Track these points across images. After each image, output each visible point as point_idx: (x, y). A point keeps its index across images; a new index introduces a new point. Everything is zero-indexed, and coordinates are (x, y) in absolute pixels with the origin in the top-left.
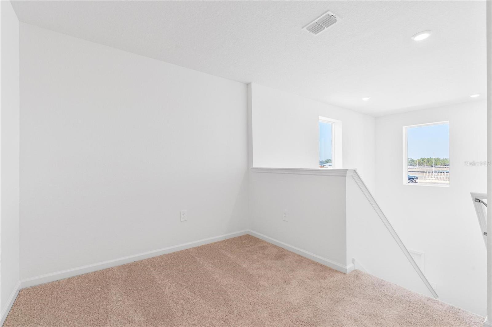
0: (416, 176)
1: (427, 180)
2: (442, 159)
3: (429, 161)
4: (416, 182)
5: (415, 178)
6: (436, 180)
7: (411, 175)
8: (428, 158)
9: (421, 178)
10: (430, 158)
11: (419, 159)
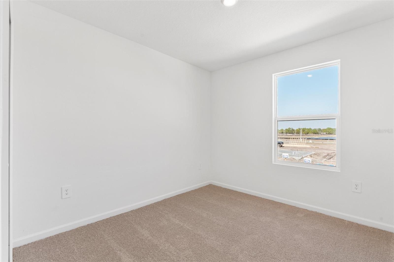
0: (282, 141)
1: (292, 145)
2: (313, 129)
3: (304, 131)
4: (282, 146)
5: (281, 143)
6: (298, 144)
7: (280, 140)
8: (303, 128)
9: (288, 143)
10: (305, 128)
11: (298, 129)
